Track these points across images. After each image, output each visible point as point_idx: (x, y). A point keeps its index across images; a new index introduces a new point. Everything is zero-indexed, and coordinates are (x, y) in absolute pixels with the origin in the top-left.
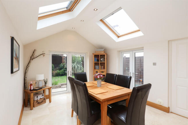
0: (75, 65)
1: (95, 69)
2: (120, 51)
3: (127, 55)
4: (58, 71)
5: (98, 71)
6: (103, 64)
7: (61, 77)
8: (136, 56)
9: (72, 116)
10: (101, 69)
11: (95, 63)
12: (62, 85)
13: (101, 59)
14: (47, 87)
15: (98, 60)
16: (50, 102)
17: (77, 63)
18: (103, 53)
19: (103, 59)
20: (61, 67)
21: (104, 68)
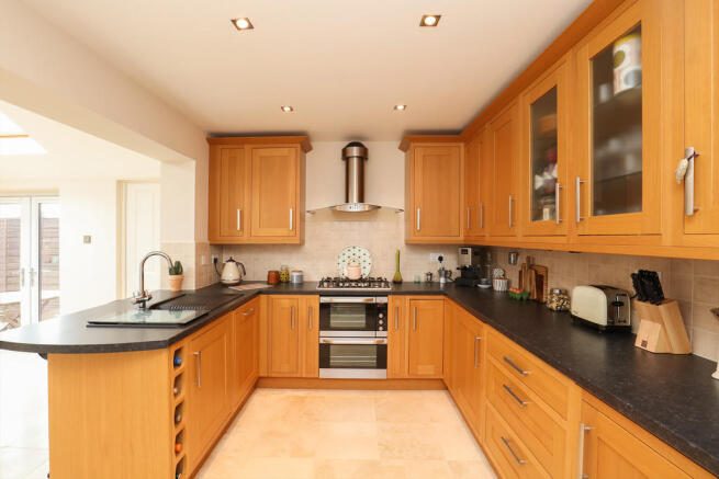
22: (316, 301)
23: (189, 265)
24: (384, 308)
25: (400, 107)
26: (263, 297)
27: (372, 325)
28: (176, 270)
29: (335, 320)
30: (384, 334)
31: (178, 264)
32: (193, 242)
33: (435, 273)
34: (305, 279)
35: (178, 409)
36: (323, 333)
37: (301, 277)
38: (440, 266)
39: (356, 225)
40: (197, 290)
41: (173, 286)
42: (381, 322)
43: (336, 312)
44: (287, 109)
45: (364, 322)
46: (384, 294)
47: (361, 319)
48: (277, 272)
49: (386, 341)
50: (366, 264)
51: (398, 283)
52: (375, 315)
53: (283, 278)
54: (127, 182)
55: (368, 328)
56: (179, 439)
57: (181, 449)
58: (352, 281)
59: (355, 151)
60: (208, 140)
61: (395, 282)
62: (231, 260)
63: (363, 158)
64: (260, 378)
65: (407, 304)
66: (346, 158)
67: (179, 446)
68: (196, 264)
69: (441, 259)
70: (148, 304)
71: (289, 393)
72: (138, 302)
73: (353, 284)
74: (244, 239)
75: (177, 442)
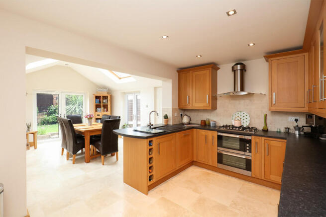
0: (75, 108)
1: (96, 111)
2: (124, 93)
3: (131, 97)
4: (46, 117)
5: (100, 114)
6: (105, 107)
7: (51, 126)
8: (138, 98)
9: (62, 154)
10: (104, 111)
11: (96, 105)
12: (52, 135)
13: (104, 101)
14: (31, 132)
15: (100, 102)
16: (35, 148)
17: (79, 105)
18: (105, 94)
19: (106, 100)
20: (51, 110)
21: (107, 110)
22: (216, 134)
23: (170, 115)
24: (249, 142)
25: (251, 45)
26: (195, 130)
27: (243, 149)
28: (166, 117)
29: (225, 143)
30: (250, 154)
31: (166, 115)
32: (171, 107)
33: (292, 128)
34: (217, 125)
35: (150, 159)
36: (219, 148)
37: (215, 124)
38: (295, 124)
39: (242, 102)
40: (173, 125)
41: (165, 123)
42: (248, 148)
43: (226, 140)
44: (199, 56)
45: (239, 146)
46: (250, 135)
47: (237, 145)
48: (205, 121)
49: (250, 158)
50: (247, 120)
51: (265, 131)
52: (245, 144)
53: (207, 123)
54: (157, 88)
55: (240, 150)
56: (150, 168)
57: (152, 171)
58: (237, 127)
59: (239, 67)
60: (178, 71)
61: (263, 130)
62: (186, 115)
63: (243, 69)
64: (193, 161)
65: (263, 142)
66: (234, 70)
67: (151, 171)
68: (173, 115)
69: (296, 120)
70: (152, 127)
71: (205, 170)
72: (148, 126)
73: (237, 129)
74: (190, 107)
75: (150, 169)
